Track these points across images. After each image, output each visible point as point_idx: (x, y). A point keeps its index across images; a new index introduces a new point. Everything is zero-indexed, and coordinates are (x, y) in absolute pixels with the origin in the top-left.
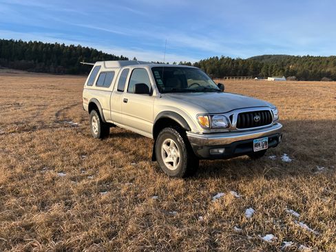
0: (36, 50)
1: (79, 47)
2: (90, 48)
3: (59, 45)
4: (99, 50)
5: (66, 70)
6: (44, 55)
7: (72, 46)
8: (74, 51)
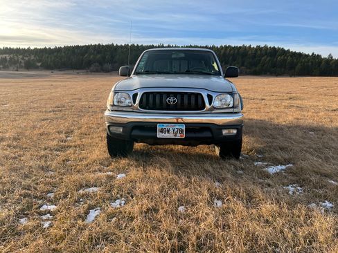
0: (224, 53)
1: (266, 47)
2: (276, 47)
3: (246, 47)
4: (286, 49)
5: (248, 70)
6: (231, 58)
7: (258, 47)
8: (259, 52)
